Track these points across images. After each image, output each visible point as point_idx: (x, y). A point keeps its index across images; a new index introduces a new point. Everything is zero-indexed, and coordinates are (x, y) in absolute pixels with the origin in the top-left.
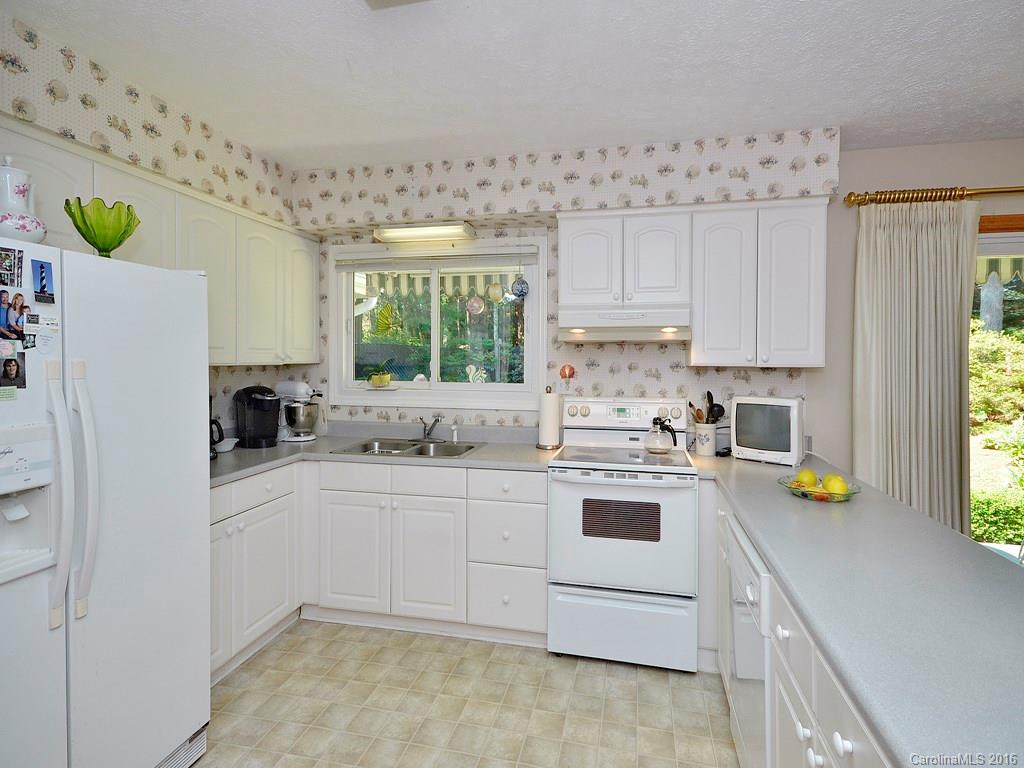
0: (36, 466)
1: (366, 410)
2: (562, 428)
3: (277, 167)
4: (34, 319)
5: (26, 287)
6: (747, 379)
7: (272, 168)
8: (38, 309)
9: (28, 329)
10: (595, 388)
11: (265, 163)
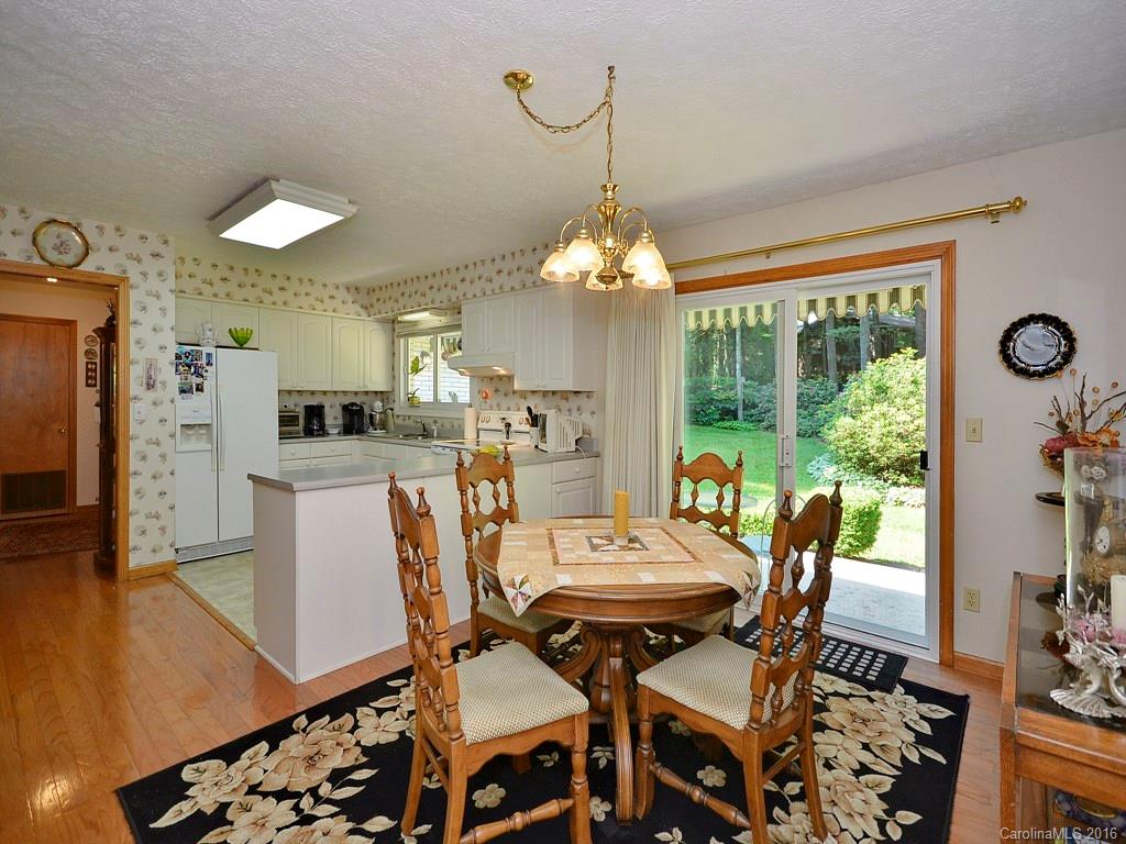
0: (206, 417)
1: (409, 417)
2: (478, 430)
3: (357, 289)
4: (206, 371)
5: (204, 361)
6: (567, 399)
7: (353, 290)
8: (207, 368)
9: (205, 374)
10: (498, 405)
11: (348, 289)
